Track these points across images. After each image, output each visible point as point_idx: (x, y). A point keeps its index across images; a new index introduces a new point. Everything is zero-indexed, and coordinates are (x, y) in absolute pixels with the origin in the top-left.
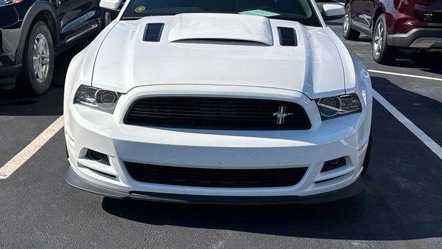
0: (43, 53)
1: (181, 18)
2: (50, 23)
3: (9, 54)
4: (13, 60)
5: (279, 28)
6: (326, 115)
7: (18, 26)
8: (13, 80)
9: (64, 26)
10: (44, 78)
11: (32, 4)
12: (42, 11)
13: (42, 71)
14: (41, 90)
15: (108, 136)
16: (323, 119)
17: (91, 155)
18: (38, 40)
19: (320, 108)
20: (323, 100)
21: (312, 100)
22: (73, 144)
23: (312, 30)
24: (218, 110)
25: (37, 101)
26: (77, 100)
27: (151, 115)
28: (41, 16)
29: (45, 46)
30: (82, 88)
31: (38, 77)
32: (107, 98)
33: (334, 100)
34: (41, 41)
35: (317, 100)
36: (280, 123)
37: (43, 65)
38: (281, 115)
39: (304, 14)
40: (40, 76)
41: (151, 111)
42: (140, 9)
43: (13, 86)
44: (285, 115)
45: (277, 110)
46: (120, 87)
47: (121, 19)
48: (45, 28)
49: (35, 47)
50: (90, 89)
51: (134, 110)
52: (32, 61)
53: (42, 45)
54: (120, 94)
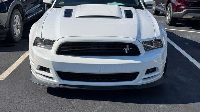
0: (18, 24)
1: (81, 7)
2: (21, 10)
3: (3, 24)
4: (5, 27)
5: (124, 10)
6: (147, 49)
7: (7, 11)
8: (5, 36)
9: (27, 11)
10: (18, 34)
11: (13, 1)
12: (17, 5)
13: (17, 31)
14: (17, 40)
15: (49, 60)
16: (146, 50)
17: (42, 68)
18: (15, 17)
19: (144, 46)
20: (145, 42)
21: (140, 42)
22: (33, 64)
23: (139, 11)
24: (98, 48)
25: (16, 45)
26: (35, 44)
27: (68, 50)
28: (17, 7)
29: (19, 20)
30: (37, 39)
31: (16, 34)
32: (48, 43)
33: (150, 42)
34: (17, 18)
35: (143, 42)
36: (126, 53)
37: (18, 29)
38: (127, 49)
39: (136, 4)
40: (17, 34)
41: (68, 48)
42: (62, 3)
43: (5, 39)
44: (128, 49)
45: (125, 47)
46: (54, 38)
47: (53, 8)
48: (18, 12)
49: (14, 21)
50: (41, 39)
51: (61, 48)
52: (13, 27)
53: (17, 20)
54: (54, 41)
